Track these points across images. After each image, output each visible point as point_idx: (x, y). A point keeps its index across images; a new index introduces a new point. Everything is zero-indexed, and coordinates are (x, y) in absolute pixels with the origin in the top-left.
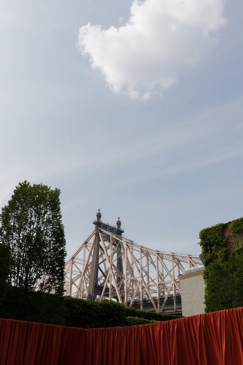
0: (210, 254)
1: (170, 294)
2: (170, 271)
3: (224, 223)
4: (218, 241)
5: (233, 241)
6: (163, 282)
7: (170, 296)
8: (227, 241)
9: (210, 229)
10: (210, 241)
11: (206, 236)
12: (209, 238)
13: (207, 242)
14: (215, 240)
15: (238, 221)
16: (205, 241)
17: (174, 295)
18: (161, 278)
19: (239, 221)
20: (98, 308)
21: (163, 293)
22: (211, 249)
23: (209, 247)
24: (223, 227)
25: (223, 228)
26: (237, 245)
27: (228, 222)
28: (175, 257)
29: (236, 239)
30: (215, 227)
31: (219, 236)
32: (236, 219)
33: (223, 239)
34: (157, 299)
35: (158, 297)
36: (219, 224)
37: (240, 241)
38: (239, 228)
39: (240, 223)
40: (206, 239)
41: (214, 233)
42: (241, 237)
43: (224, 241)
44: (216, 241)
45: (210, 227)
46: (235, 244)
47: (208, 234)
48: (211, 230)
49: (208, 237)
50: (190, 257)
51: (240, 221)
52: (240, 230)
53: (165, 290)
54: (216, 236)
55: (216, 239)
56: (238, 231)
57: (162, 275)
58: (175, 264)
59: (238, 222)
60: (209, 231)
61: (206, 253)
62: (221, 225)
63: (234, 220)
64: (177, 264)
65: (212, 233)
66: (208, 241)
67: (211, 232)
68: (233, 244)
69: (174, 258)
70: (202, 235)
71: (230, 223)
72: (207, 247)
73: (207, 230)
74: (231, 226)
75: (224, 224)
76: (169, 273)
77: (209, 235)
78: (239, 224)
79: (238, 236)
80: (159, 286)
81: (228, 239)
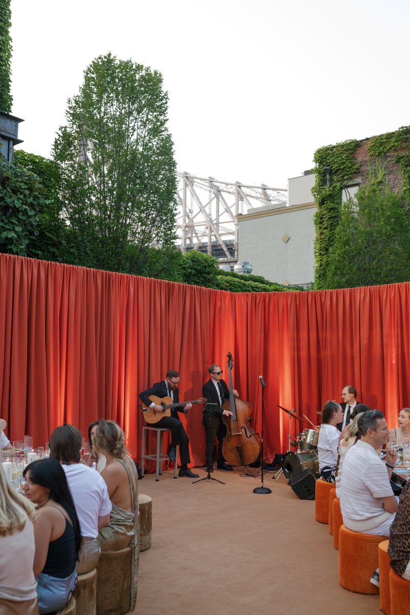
0: (330, 187)
1: (202, 242)
2: (204, 205)
3: (358, 139)
4: (344, 168)
5: (369, 168)
6: (191, 223)
7: (201, 245)
8: (359, 169)
9: (334, 147)
10: (332, 167)
11: (325, 158)
12: (330, 162)
13: (327, 168)
14: (340, 166)
15: (382, 137)
16: (324, 166)
17: (209, 243)
18: (188, 216)
19: (384, 137)
20: (185, 263)
21: (190, 239)
22: (331, 180)
23: (328, 177)
24: (356, 145)
25: (354, 147)
26: (375, 176)
27: (365, 138)
28: (215, 184)
29: (375, 166)
30: (342, 145)
31: (346, 160)
32: (378, 134)
33: (352, 165)
34: (181, 248)
35: (183, 246)
36: (350, 140)
37: (380, 170)
38: (381, 149)
39: (384, 140)
40: (324, 163)
41: (339, 154)
42: (382, 163)
43: (354, 167)
44: (342, 168)
45: (334, 144)
46: (372, 173)
47: (329, 155)
48: (335, 149)
49: (329, 160)
50: (239, 185)
51: (385, 139)
52: (383, 152)
53: (194, 235)
54: (343, 159)
55: (343, 163)
56: (380, 153)
57: (191, 211)
58: (213, 195)
59: (382, 139)
60: (331, 150)
61: (322, 186)
62: (352, 142)
63: (375, 136)
64: (216, 195)
65: (336, 155)
66: (329, 167)
67: (334, 153)
68: (367, 174)
69: (212, 186)
70: (320, 157)
71: (367, 139)
72: (324, 176)
73: (328, 149)
74: (370, 144)
75: (357, 142)
76: (202, 209)
77: (331, 157)
78: (382, 143)
79: (378, 162)
80: (185, 228)
81: (360, 166)
